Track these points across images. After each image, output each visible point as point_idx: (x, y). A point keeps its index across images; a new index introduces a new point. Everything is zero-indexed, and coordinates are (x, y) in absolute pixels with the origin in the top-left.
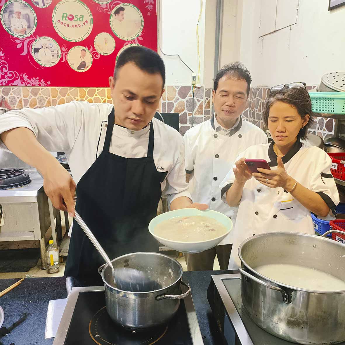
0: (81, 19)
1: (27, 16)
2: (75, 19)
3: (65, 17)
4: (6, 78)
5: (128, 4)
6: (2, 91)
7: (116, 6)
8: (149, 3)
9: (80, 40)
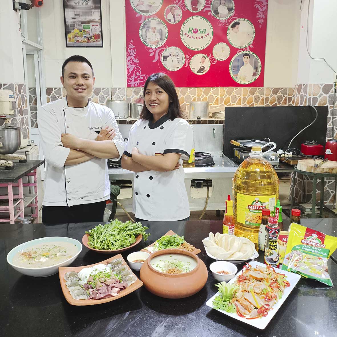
0: (204, 32)
1: (161, 31)
2: (199, 32)
3: (191, 31)
4: (138, 80)
5: (243, 19)
6: (134, 91)
7: (233, 21)
8: (261, 18)
9: (202, 49)
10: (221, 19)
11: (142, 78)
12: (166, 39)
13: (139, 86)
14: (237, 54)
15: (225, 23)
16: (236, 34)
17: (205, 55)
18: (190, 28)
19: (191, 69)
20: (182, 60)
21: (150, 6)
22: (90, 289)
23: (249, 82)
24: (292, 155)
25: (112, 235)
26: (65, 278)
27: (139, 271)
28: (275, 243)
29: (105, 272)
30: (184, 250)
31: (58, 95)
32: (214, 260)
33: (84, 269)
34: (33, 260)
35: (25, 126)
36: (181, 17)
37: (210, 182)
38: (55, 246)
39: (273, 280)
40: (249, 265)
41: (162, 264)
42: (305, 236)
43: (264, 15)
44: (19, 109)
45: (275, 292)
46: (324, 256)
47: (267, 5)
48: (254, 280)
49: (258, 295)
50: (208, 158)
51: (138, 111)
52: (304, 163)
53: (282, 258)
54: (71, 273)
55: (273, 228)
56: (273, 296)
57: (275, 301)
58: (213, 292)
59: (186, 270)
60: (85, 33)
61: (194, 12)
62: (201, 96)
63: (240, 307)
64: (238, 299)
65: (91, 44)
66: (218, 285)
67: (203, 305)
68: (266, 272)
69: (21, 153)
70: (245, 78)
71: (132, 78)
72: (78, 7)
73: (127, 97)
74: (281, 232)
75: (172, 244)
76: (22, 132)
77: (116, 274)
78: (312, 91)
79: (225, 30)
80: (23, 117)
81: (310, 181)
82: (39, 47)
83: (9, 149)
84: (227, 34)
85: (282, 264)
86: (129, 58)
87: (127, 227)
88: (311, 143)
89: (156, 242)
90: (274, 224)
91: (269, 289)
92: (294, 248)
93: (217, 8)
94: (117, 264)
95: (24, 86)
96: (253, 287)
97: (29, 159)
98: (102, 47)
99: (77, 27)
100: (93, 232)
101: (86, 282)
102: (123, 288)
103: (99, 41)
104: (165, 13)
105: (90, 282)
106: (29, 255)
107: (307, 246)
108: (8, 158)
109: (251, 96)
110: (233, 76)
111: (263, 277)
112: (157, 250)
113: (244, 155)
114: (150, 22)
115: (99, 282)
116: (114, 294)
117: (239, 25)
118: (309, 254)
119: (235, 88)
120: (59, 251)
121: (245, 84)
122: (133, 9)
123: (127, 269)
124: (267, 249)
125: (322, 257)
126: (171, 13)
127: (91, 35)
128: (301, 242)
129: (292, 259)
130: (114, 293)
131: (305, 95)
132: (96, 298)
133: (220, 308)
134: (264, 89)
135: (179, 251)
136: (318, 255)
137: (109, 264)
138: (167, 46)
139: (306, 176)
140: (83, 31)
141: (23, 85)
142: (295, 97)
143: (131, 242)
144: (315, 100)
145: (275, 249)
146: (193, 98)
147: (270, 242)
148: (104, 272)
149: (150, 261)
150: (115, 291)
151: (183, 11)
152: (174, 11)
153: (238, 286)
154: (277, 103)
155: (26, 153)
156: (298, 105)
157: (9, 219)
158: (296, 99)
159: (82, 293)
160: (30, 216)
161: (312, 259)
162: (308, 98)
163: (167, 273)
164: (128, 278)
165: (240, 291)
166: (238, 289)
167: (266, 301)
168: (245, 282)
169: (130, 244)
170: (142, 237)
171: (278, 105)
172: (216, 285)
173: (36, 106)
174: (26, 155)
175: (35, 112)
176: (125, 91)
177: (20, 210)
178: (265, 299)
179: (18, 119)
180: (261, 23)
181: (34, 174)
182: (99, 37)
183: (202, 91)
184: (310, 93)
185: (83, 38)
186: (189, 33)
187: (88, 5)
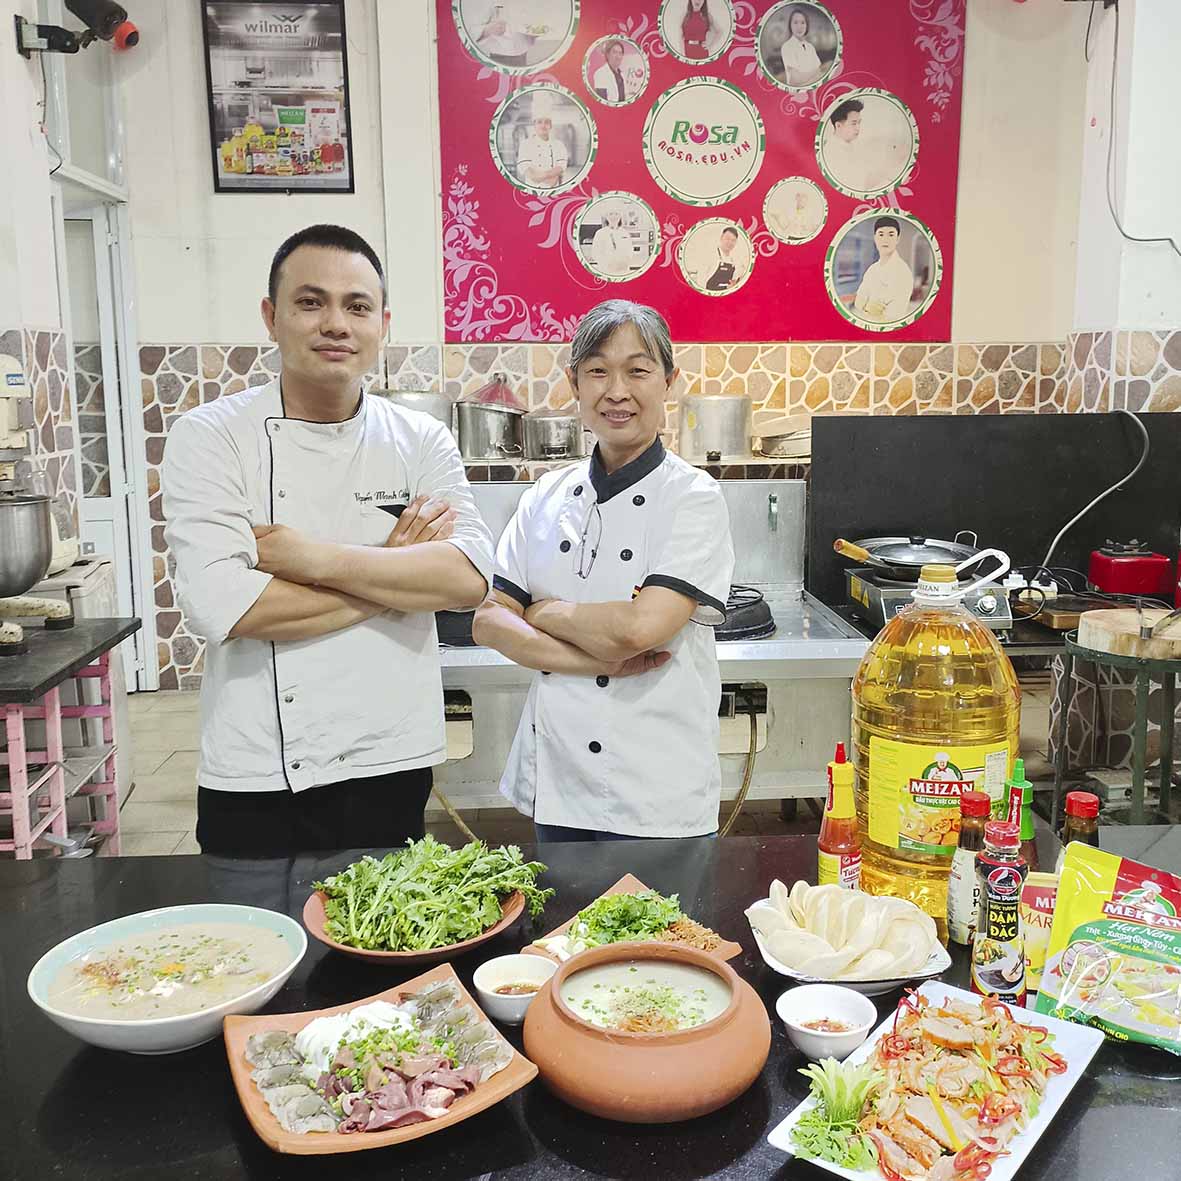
0: (729, 139)
1: (570, 132)
2: (712, 137)
3: (682, 133)
4: (487, 317)
5: (875, 89)
6: (471, 358)
7: (839, 98)
8: (940, 85)
9: (722, 201)
10: (792, 90)
11: (501, 309)
12: (590, 165)
13: (488, 339)
14: (851, 221)
15: (809, 103)
16: (847, 144)
17: (736, 221)
18: (678, 124)
19: (685, 274)
20: (650, 241)
21: (532, 39)
22: (343, 1094)
23: (899, 325)
24: (1058, 593)
25: (414, 895)
27: (521, 1024)
28: (1009, 915)
29: (397, 1031)
30: (681, 944)
31: (187, 372)
32: (789, 983)
33: (316, 1020)
34: (126, 989)
35: (62, 491)
36: (647, 82)
37: (761, 693)
38: (205, 938)
39: (1007, 1051)
40: (917, 995)
41: (603, 999)
42: (1116, 891)
43: (952, 76)
44: (40, 428)
45: (1017, 1094)
47: (962, 38)
48: (940, 1049)
49: (955, 1105)
50: (752, 608)
51: (487, 431)
52: (1102, 624)
53: (1034, 971)
54: (270, 1037)
55: (1003, 860)
56: (1007, 1107)
57: (1016, 1125)
58: (789, 1096)
59: (693, 1018)
60: (288, 138)
61: (692, 62)
62: (721, 376)
63: (890, 1147)
64: (881, 1120)
65: (311, 180)
66: (810, 1069)
68: (982, 1022)
69: (51, 591)
70: (884, 309)
71: (463, 309)
72: (258, 41)
73: (447, 380)
74: (1031, 874)
75: (634, 926)
76: (54, 513)
77: (434, 1039)
78: (1129, 357)
79: (808, 130)
80: (53, 455)
81: (1122, 686)
82: (112, 190)
83: (9, 576)
84: (816, 147)
85: (1034, 992)
86: (453, 233)
88: (1125, 547)
89: (576, 918)
90: (1007, 847)
91: (995, 1083)
92: (1079, 934)
93: (778, 49)
94: (438, 1001)
95: (57, 339)
96: (937, 1077)
97: (80, 611)
98: (351, 190)
99: (257, 116)
101: (327, 1069)
102: (463, 1089)
103: (339, 169)
104: (584, 67)
105: (343, 1067)
106: (110, 976)
107: (1125, 927)
108: (3, 611)
109: (904, 374)
110: (838, 300)
111: (969, 1040)
112: (580, 947)
113: (885, 594)
114: (531, 98)
115: (376, 1065)
116: (431, 1109)
117: (858, 111)
118: (1131, 953)
119: (844, 345)
120: (220, 958)
122: (465, 50)
123: (474, 1021)
124: (980, 937)
125: (1179, 963)
126: (607, 65)
127: (309, 146)
128: (1103, 912)
129: (1072, 971)
130: (435, 1106)
131: (1101, 372)
132: (368, 1128)
133: (818, 1155)
134: (951, 350)
135: (664, 948)
136: (1166, 956)
137: (408, 1003)
138: (593, 189)
139: (1107, 669)
140: (277, 132)
141: (55, 335)
142: (1066, 377)
143: (482, 919)
144: (1139, 389)
145: (1010, 938)
146: (690, 384)
147: (992, 912)
148: (391, 1032)
149: (560, 988)
150: (436, 1098)
151: (651, 58)
152: (619, 60)
153: (882, 1072)
154: (1001, 401)
155: (68, 592)
156: (1080, 409)
157: (11, 840)
158: (1070, 384)
159: (316, 1109)
160: (88, 829)
161: (1143, 971)
162: (1116, 384)
163: (623, 1030)
164: (478, 1052)
165: (888, 1091)
166: (884, 1085)
167: (983, 1126)
168: (907, 1059)
169: (480, 929)
170: (523, 900)
171: (1003, 408)
172: (802, 1071)
173: (102, 414)
174: (70, 600)
175: (97, 436)
176: (436, 356)
177: (49, 806)
178: (981, 1116)
179: (37, 464)
180: (940, 104)
181: (102, 673)
182: (339, 152)
183: (726, 357)
184: (1120, 365)
185: (281, 157)
186: (674, 141)
187: (296, 35)
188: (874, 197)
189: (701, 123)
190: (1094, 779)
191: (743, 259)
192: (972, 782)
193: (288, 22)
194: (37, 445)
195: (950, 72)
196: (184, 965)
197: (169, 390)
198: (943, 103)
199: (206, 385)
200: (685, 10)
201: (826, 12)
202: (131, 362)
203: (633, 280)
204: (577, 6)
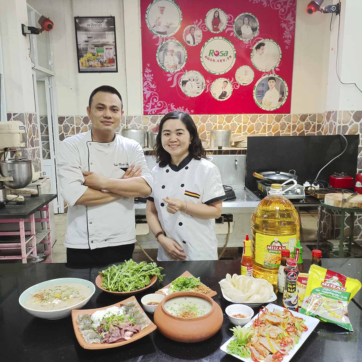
0: (226, 55)
1: (179, 53)
2: (220, 54)
3: (212, 53)
4: (155, 107)
5: (268, 39)
6: (151, 119)
7: (258, 42)
8: (288, 38)
9: (223, 73)
10: (244, 40)
11: (159, 105)
12: (185, 63)
13: (156, 114)
14: (261, 78)
15: (249, 44)
16: (260, 56)
18: (210, 51)
19: (212, 94)
20: (202, 85)
21: (168, 27)
22: (103, 332)
24: (320, 188)
25: (126, 276)
26: (78, 321)
27: (153, 313)
28: (293, 285)
29: (119, 315)
30: (200, 292)
31: (71, 124)
32: (231, 303)
33: (97, 311)
34: (45, 301)
35: (36, 158)
36: (202, 39)
37: (232, 217)
38: (68, 287)
39: (290, 325)
40: (265, 308)
41: (176, 307)
42: (325, 278)
44: (30, 140)
45: (292, 337)
46: (344, 300)
47: (295, 24)
48: (270, 324)
49: (274, 340)
50: (229, 192)
52: (331, 198)
53: (301, 301)
54: (84, 316)
55: (292, 270)
56: (289, 341)
57: (291, 346)
58: (228, 336)
59: (201, 313)
60: (99, 57)
61: (215, 32)
62: (223, 124)
63: (255, 352)
64: (252, 344)
65: (105, 68)
66: (233, 329)
67: (218, 349)
68: (283, 316)
69: (33, 187)
70: (271, 104)
71: (148, 105)
72: (91, 29)
73: (144, 126)
74: (300, 274)
75: (187, 286)
76: (33, 165)
77: (129, 317)
78: (342, 118)
79: (249, 52)
80: (34, 148)
81: (339, 215)
82: (50, 72)
83: (20, 183)
84: (251, 57)
86: (146, 84)
87: (141, 268)
88: (340, 174)
89: (171, 284)
90: (293, 266)
91: (286, 334)
92: (314, 291)
93: (240, 28)
94: (131, 307)
95: (34, 115)
96: (269, 332)
97: (41, 193)
98: (117, 71)
99: (90, 50)
100: (106, 272)
101: (99, 325)
102: (136, 332)
103: (113, 65)
104: (183, 35)
105: (103, 325)
106: (41, 297)
107: (327, 289)
108: (19, 192)
109: (276, 123)
110: (257, 102)
111: (279, 321)
112: (171, 292)
113: (267, 188)
114: (168, 44)
115: (112, 325)
116: (127, 337)
117: (264, 46)
118: (329, 297)
119: (259, 115)
120: (71, 293)
121: (271, 110)
122: (149, 30)
123: (140, 312)
124: (285, 291)
125: (342, 300)
126: (190, 34)
127: (105, 59)
128: (321, 285)
129: (311, 302)
131: (334, 123)
132: (109, 342)
133: (234, 353)
134: (290, 116)
135: (194, 293)
136: (338, 298)
137: (122, 307)
138: (186, 70)
140: (96, 55)
141: (34, 114)
142: (324, 124)
143: (146, 283)
144: (345, 128)
145: (293, 292)
146: (214, 126)
147: (288, 285)
148: (117, 315)
149: (164, 304)
150: (128, 334)
151: (203, 32)
152: (193, 32)
153: (253, 330)
154: (305, 131)
155: (37, 187)
156: (327, 133)
157: (21, 256)
158: (325, 126)
159: (95, 337)
160: (43, 252)
161: (332, 302)
162: (338, 126)
163: (181, 316)
164: (141, 321)
165: (255, 335)
166: (254, 334)
167: (282, 346)
168: (261, 327)
169: (144, 286)
170: (157, 278)
171: (306, 133)
172: (231, 329)
173: (48, 136)
174: (38, 189)
175: (47, 142)
176: (141, 119)
177: (32, 247)
178: (281, 344)
179: (29, 150)
180: (288, 43)
181: (47, 209)
182: (113, 61)
183: (224, 118)
184: (339, 121)
185: (97, 62)
186: (209, 55)
187: (101, 27)
188: (268, 71)
189: (217, 50)
190: (329, 242)
191: (229, 90)
192: (285, 246)
193: (99, 23)
194: (29, 145)
195: (291, 34)
196: (62, 295)
197: (66, 129)
198: (289, 43)
199: (76, 127)
200: (213, 17)
201: (254, 17)
202: (56, 121)
203: (197, 97)
204: (181, 17)
